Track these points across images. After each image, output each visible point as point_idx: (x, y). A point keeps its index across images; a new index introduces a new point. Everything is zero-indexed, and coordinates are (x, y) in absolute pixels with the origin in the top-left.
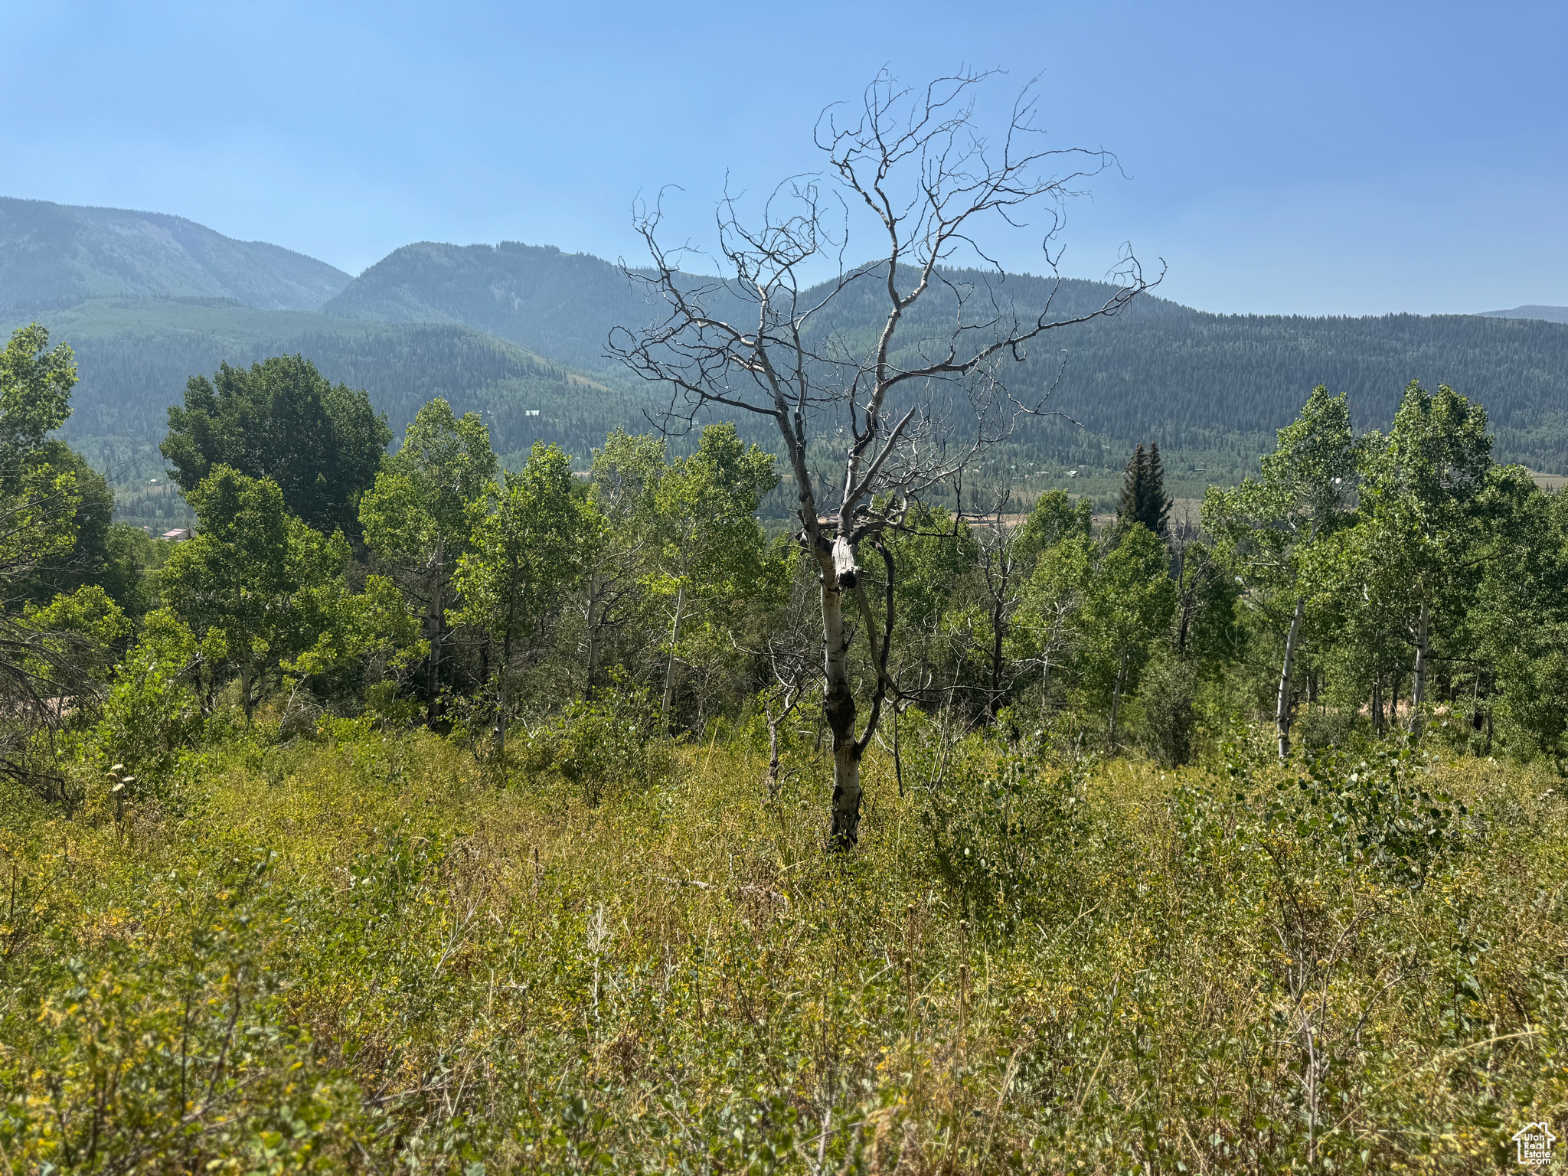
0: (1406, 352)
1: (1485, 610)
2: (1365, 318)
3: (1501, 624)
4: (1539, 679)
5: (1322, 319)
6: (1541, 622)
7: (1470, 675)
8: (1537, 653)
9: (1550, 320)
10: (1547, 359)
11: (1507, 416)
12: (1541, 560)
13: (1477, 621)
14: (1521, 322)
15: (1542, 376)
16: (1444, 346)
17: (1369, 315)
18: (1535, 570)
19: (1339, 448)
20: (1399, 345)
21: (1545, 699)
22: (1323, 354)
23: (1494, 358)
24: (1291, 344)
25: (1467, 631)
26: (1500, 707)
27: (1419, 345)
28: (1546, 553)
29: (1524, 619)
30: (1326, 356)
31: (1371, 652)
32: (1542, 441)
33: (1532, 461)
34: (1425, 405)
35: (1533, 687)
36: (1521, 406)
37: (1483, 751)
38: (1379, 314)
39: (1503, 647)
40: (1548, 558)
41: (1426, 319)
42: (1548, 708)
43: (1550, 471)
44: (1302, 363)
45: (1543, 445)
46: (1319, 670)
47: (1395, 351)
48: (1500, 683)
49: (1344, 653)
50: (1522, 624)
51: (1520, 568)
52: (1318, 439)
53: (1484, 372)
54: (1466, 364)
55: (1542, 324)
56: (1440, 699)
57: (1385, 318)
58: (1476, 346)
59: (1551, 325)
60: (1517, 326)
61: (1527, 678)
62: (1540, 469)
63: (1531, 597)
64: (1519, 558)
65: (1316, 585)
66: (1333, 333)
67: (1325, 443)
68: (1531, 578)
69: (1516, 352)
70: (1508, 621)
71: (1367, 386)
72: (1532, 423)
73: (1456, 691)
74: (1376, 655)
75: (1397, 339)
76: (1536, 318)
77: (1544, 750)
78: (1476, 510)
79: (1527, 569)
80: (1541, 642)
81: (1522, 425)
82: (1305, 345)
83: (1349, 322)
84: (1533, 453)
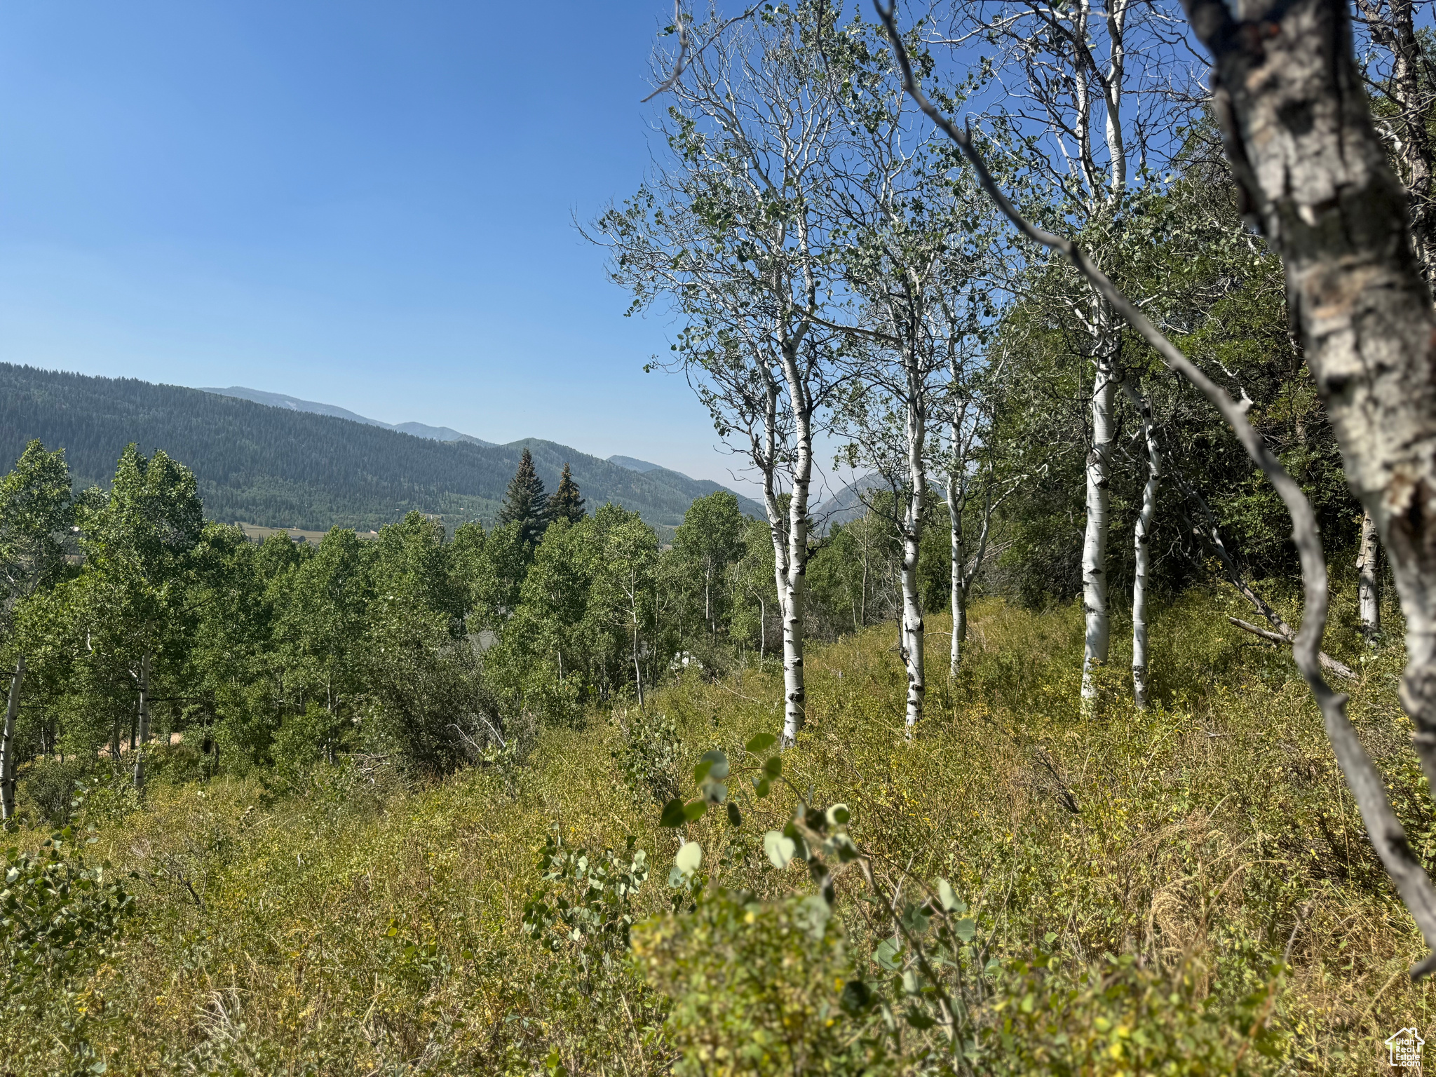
0: (138, 414)
1: (207, 647)
2: (98, 378)
3: (221, 659)
4: (251, 703)
5: (55, 373)
6: (253, 653)
7: (197, 706)
8: (250, 681)
9: (256, 401)
10: (255, 432)
11: (226, 477)
12: (250, 601)
13: (200, 658)
14: (234, 399)
15: (252, 446)
16: (171, 413)
17: (102, 375)
18: (245, 609)
19: (58, 503)
20: (131, 407)
21: (255, 720)
22: (57, 406)
23: (213, 427)
24: (23, 394)
25: (193, 668)
26: (221, 732)
27: (150, 409)
28: (253, 595)
29: (238, 652)
30: (61, 409)
31: (106, 696)
32: (254, 500)
33: (247, 515)
34: (142, 466)
35: (246, 711)
36: (237, 470)
37: (212, 772)
38: (112, 376)
39: (223, 678)
40: (255, 599)
41: (155, 387)
42: (258, 727)
43: (261, 524)
44: (35, 413)
45: (254, 502)
46: (53, 720)
47: (128, 412)
48: (220, 711)
49: (77, 700)
50: (238, 656)
51: (234, 608)
52: (36, 492)
53: (205, 438)
54: (191, 430)
55: (249, 403)
56: (176, 729)
57: (117, 381)
58: (198, 415)
59: (256, 405)
60: (230, 403)
61: (241, 703)
62: (253, 522)
63: (243, 632)
64: (233, 599)
65: (39, 642)
66: (66, 388)
67: (42, 496)
68: (242, 617)
69: (230, 424)
70: (227, 654)
71: (103, 441)
72: (245, 484)
73: (188, 721)
74: (110, 699)
75: (130, 402)
76: (245, 398)
77: (257, 763)
78: (189, 564)
79: (240, 609)
80: (253, 670)
81: (237, 485)
82: (38, 396)
83: (83, 380)
84: (247, 509)
